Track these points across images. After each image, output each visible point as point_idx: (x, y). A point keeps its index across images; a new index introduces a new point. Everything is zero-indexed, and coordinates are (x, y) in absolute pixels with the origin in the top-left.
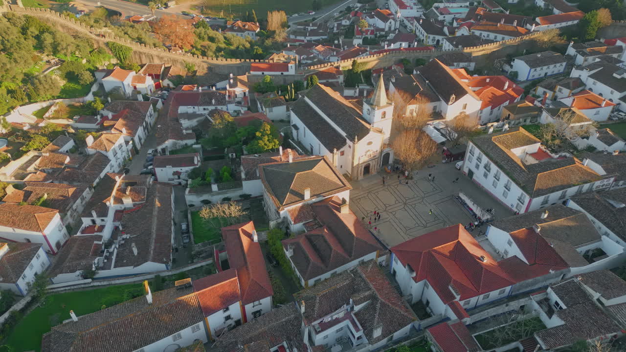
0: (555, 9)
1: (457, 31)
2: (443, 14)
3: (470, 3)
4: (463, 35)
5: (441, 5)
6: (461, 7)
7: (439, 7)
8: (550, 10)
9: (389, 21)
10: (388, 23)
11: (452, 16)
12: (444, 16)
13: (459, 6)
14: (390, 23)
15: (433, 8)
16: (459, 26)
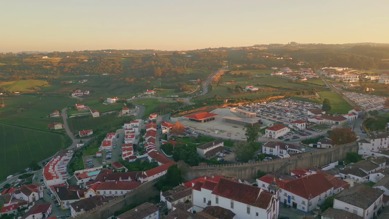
0: (158, 162)
1: (86, 194)
2: (81, 179)
3: (103, 166)
4: (91, 196)
5: (81, 172)
6: (97, 170)
7: (79, 173)
8: (156, 162)
9: (32, 194)
10: (31, 196)
11: (89, 179)
12: (81, 180)
13: (95, 170)
14: (33, 195)
15: (74, 175)
16: (89, 187)
